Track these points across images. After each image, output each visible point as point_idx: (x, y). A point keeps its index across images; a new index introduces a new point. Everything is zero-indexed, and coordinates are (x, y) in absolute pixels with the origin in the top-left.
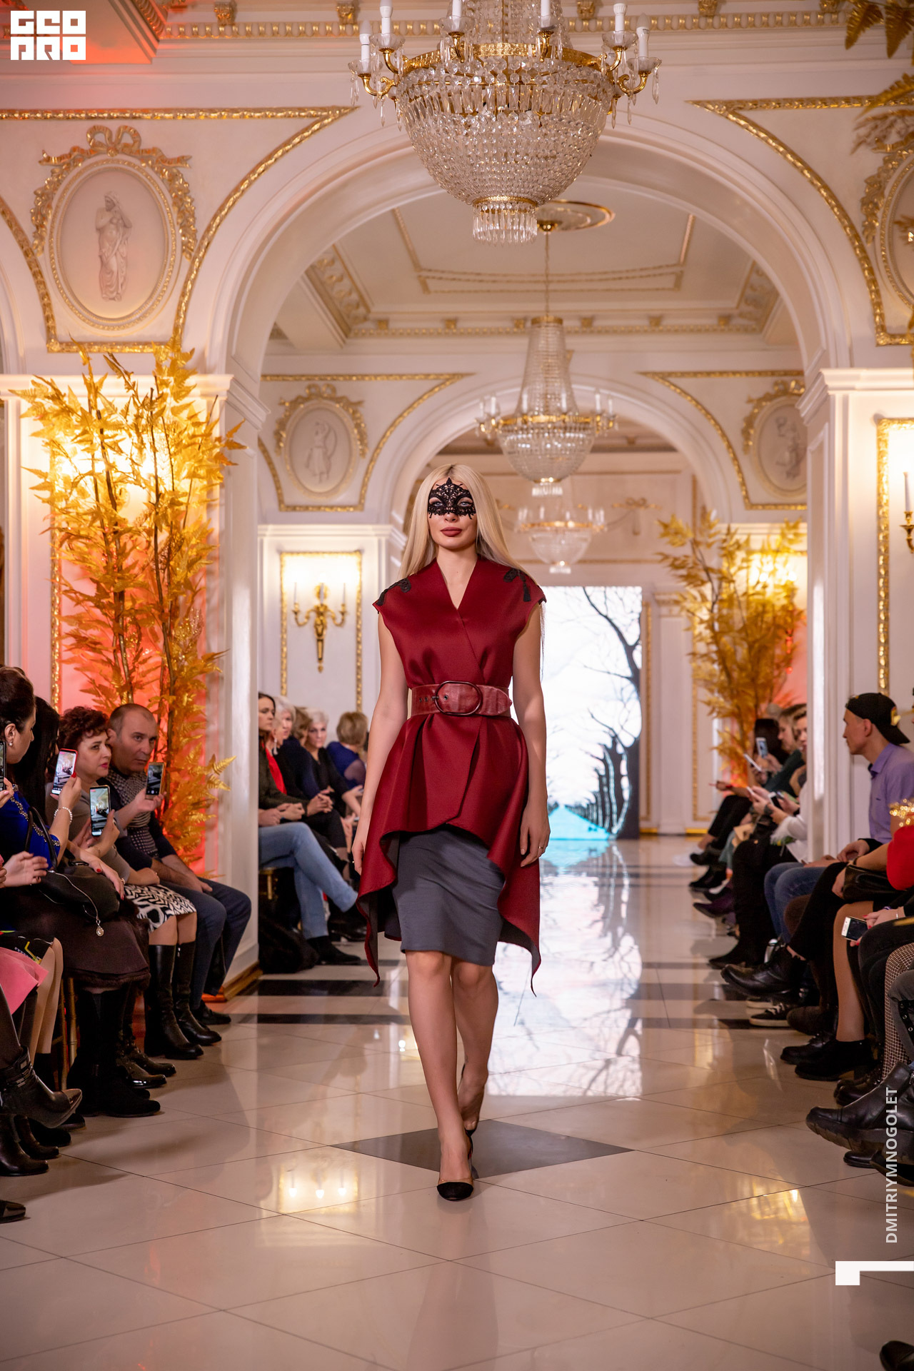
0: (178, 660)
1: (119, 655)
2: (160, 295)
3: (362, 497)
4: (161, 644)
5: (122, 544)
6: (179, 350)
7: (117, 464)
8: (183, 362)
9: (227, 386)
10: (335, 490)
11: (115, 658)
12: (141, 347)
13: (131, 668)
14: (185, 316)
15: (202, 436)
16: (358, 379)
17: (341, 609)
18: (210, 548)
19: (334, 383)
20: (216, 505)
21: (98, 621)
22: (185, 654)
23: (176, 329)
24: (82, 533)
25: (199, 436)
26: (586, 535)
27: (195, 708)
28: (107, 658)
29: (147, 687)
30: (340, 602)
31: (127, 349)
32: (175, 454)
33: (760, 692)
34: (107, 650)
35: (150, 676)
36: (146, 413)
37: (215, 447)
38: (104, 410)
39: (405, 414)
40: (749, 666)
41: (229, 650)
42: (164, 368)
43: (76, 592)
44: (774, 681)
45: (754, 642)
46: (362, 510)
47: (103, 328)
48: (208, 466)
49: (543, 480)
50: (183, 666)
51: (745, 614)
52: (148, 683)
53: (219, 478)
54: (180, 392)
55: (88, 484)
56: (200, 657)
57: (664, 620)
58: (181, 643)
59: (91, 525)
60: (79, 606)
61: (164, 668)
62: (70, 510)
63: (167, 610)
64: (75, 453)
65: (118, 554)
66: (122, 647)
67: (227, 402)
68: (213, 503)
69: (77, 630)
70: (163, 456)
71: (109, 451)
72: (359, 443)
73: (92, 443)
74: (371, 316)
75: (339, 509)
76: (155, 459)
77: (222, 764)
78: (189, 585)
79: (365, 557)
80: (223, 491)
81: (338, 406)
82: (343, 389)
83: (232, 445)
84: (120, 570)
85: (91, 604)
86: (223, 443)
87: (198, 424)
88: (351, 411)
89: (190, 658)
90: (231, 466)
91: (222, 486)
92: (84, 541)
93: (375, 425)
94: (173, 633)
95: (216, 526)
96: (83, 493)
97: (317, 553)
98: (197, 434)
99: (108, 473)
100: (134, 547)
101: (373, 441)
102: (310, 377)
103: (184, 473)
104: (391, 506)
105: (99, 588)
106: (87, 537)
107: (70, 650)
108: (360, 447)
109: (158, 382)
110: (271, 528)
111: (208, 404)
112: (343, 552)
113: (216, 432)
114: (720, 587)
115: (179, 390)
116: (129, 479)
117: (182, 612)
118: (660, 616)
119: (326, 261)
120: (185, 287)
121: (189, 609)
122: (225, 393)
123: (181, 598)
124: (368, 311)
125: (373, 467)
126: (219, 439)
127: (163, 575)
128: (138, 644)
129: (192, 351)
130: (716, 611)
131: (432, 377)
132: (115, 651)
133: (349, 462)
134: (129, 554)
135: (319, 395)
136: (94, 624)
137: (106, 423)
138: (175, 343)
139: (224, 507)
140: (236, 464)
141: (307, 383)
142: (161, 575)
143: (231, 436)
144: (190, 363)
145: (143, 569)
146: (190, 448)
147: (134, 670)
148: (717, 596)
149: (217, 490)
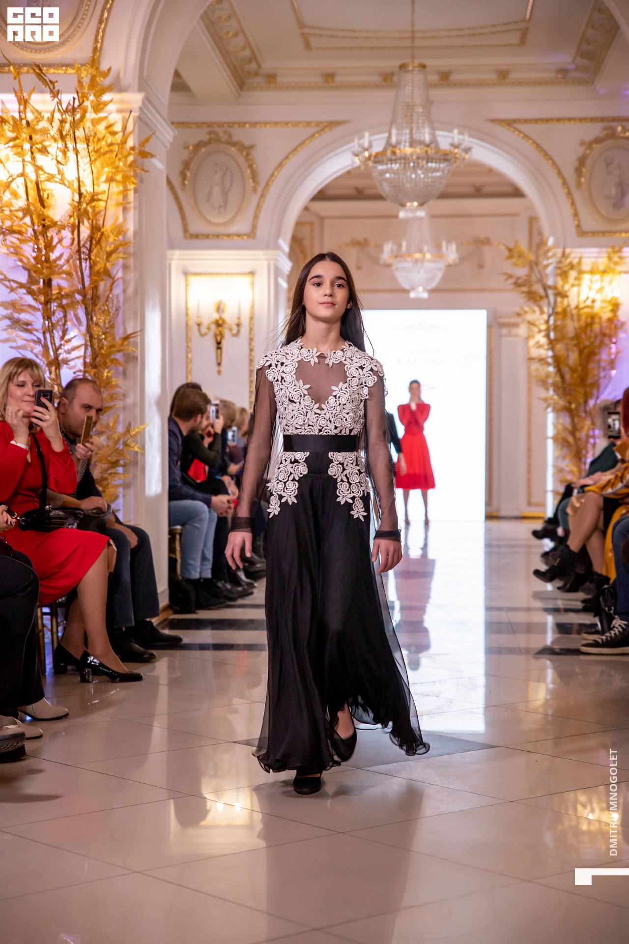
0: (100, 340)
1: (48, 336)
2: (80, 22)
3: (254, 227)
4: (83, 328)
5: (49, 238)
6: (98, 68)
7: (43, 166)
8: (102, 79)
9: (139, 104)
10: (231, 222)
11: (45, 338)
12: (64, 68)
13: (57, 344)
14: (102, 41)
15: (118, 144)
16: (250, 126)
17: (236, 321)
18: (126, 244)
19: (232, 130)
20: (130, 208)
21: (30, 306)
22: (104, 333)
23: (95, 50)
24: (15, 228)
25: (115, 144)
26: (442, 265)
27: (114, 381)
28: (38, 338)
29: (72, 363)
30: (236, 315)
31: (52, 71)
32: (95, 160)
33: (588, 389)
34: (37, 330)
35: (74, 354)
36: (69, 118)
37: (129, 154)
38: (33, 121)
39: (290, 157)
40: (580, 369)
41: (143, 330)
42: (84, 84)
43: (9, 281)
44: (601, 381)
45: (585, 347)
46: (254, 237)
47: (31, 52)
48: (123, 171)
49: (409, 204)
50: (103, 344)
51: (576, 325)
52: (73, 359)
53: (133, 183)
54: (100, 104)
55: (18, 185)
56: (117, 339)
57: (505, 340)
58: (102, 325)
59: (22, 219)
60: (13, 293)
61: (86, 349)
62: (4, 209)
63: (89, 297)
64: (8, 159)
65: (46, 247)
66: (51, 328)
67: (139, 118)
68: (128, 206)
69: (12, 314)
70: (84, 162)
71: (38, 156)
72: (251, 181)
73: (22, 149)
74: (262, 71)
75: (235, 238)
76: (78, 161)
77: (137, 430)
78: (107, 273)
79: (257, 278)
80: (137, 195)
81: (233, 149)
82: (238, 134)
83: (144, 154)
84: (47, 260)
85: (23, 291)
86: (137, 151)
87: (114, 134)
88: (244, 153)
89: (109, 339)
90: (143, 172)
91: (136, 191)
92: (16, 236)
93: (265, 166)
94: (95, 319)
95: (131, 227)
96: (15, 195)
97: (217, 274)
98: (113, 142)
99: (37, 176)
100: (60, 241)
101: (263, 178)
102: (210, 125)
103: (103, 178)
104: (278, 235)
105: (30, 275)
106: (20, 233)
107: (5, 330)
108: (252, 185)
109: (80, 94)
110: (177, 253)
111: (123, 119)
112: (238, 274)
113: (130, 143)
114: (555, 302)
115: (98, 103)
116: (55, 179)
117: (102, 300)
118: (501, 336)
119: (223, 17)
120: (102, 15)
121: (108, 296)
122: (138, 109)
123: (102, 285)
124: (259, 66)
125: (263, 202)
126: (133, 148)
127: (85, 265)
128: (64, 325)
129: (109, 70)
130: (551, 322)
131: (313, 124)
132: (44, 333)
133: (243, 197)
134: (55, 246)
135: (218, 140)
136: (25, 308)
137: (35, 131)
138: (94, 62)
139: (137, 211)
140: (147, 171)
141: (208, 130)
142: (84, 265)
143: (143, 146)
144: (107, 82)
145: (68, 261)
146: (108, 156)
147: (60, 347)
148: (553, 309)
149: (131, 194)
